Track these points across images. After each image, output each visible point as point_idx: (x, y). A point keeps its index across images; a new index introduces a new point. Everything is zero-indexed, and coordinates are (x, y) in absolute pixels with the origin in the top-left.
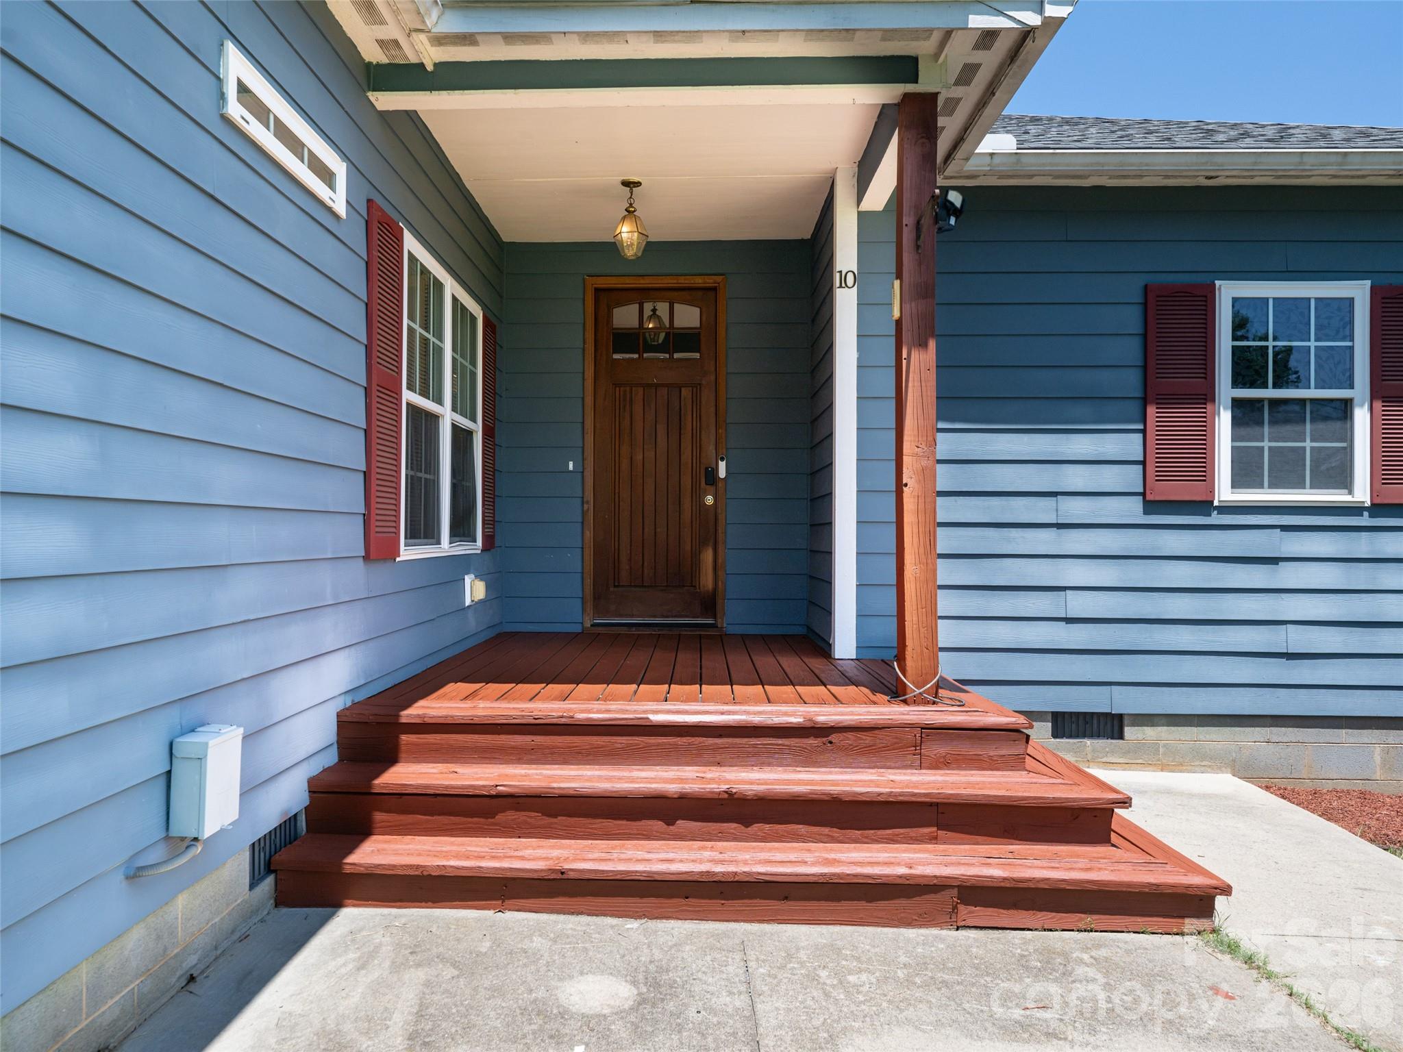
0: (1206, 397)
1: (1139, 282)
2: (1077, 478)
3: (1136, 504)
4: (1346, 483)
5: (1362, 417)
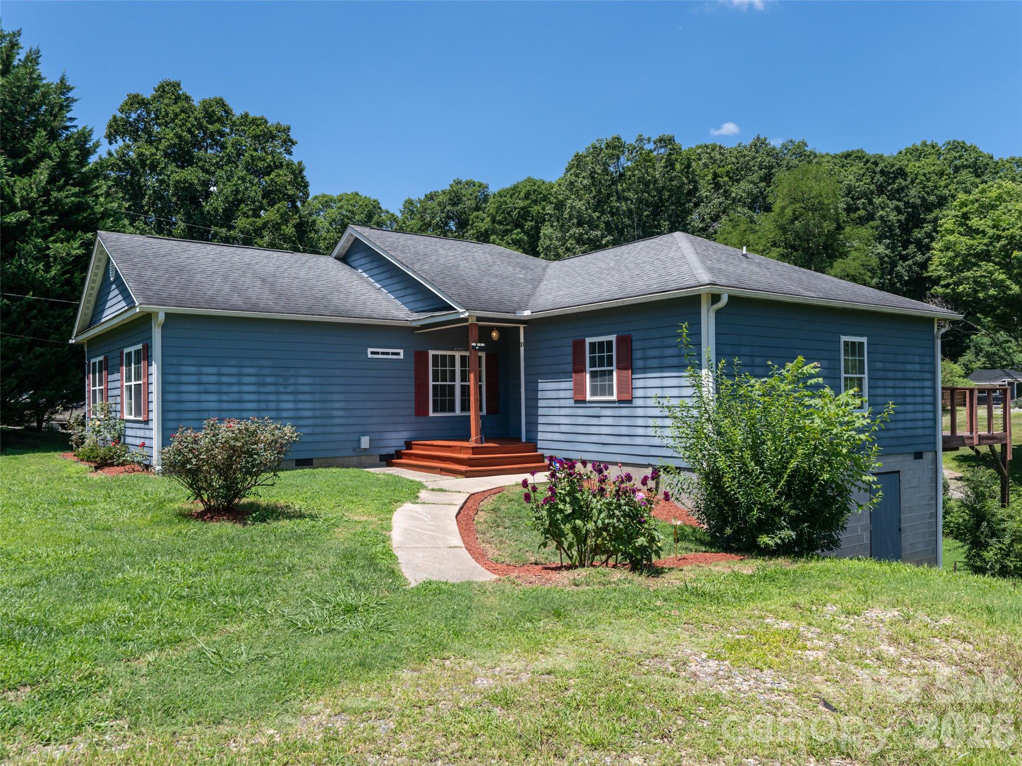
0: (583, 370)
1: (571, 340)
2: (562, 395)
3: (573, 401)
4: (612, 394)
5: (615, 373)
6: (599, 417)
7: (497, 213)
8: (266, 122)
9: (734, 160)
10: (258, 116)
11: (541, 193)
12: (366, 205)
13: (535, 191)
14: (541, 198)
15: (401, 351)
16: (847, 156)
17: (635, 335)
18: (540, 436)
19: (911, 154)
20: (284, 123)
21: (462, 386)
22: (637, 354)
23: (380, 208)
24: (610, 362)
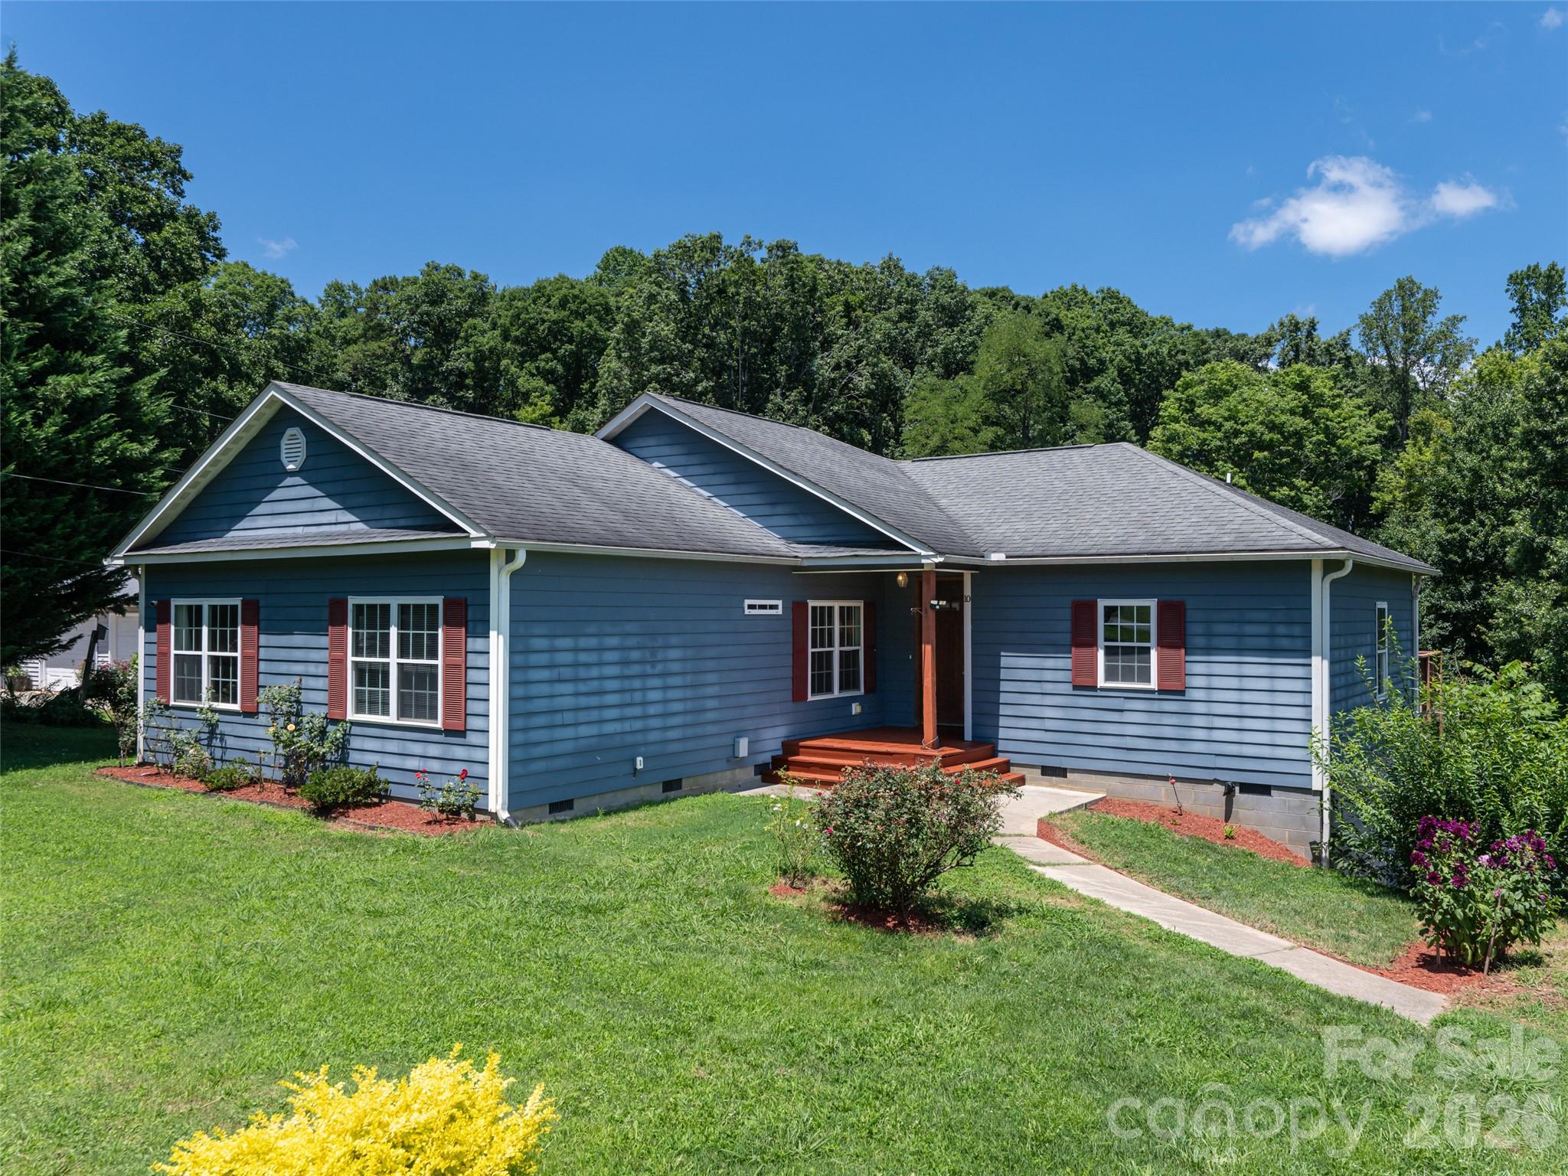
0: (1093, 644)
1: (1070, 600)
2: (1048, 676)
3: (1070, 686)
4: (1149, 681)
5: (1154, 654)
6: (1122, 711)
7: (512, 325)
8: (143, 134)
9: (863, 283)
10: (128, 123)
11: (585, 302)
12: (268, 286)
13: (576, 297)
14: (586, 309)
15: (779, 603)
16: (992, 294)
17: (1190, 603)
18: (1002, 733)
19: (1060, 299)
20: (170, 140)
21: (841, 652)
22: (1194, 628)
23: (292, 294)
24: (1144, 635)
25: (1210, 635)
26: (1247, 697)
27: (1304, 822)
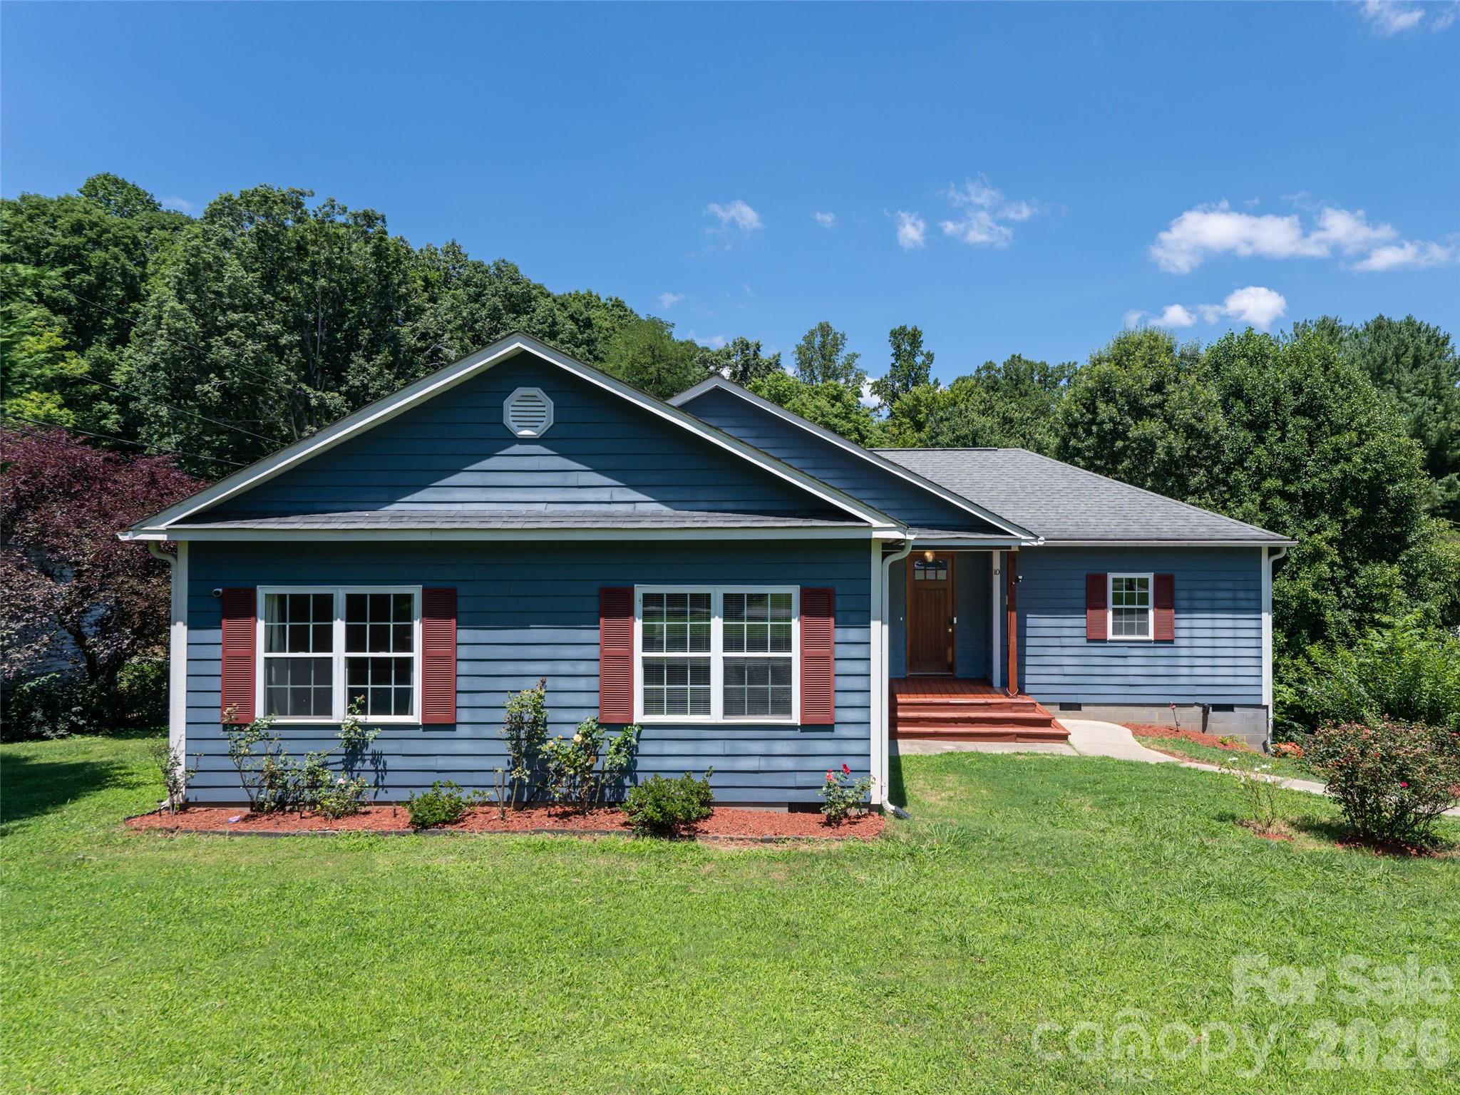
0: (1105, 607)
1: (1084, 574)
2: (1067, 632)
3: (1085, 640)
4: (1147, 633)
5: (1151, 613)
6: (1126, 657)
17: (1178, 576)
18: (1029, 679)
22: (1180, 594)
24: (1144, 599)
25: (1191, 599)
26: (1218, 643)
27: (1256, 728)
